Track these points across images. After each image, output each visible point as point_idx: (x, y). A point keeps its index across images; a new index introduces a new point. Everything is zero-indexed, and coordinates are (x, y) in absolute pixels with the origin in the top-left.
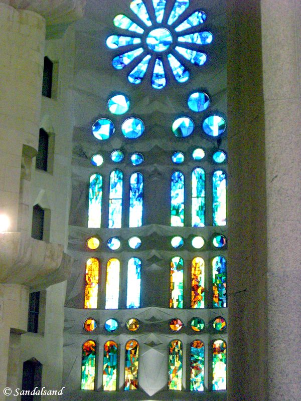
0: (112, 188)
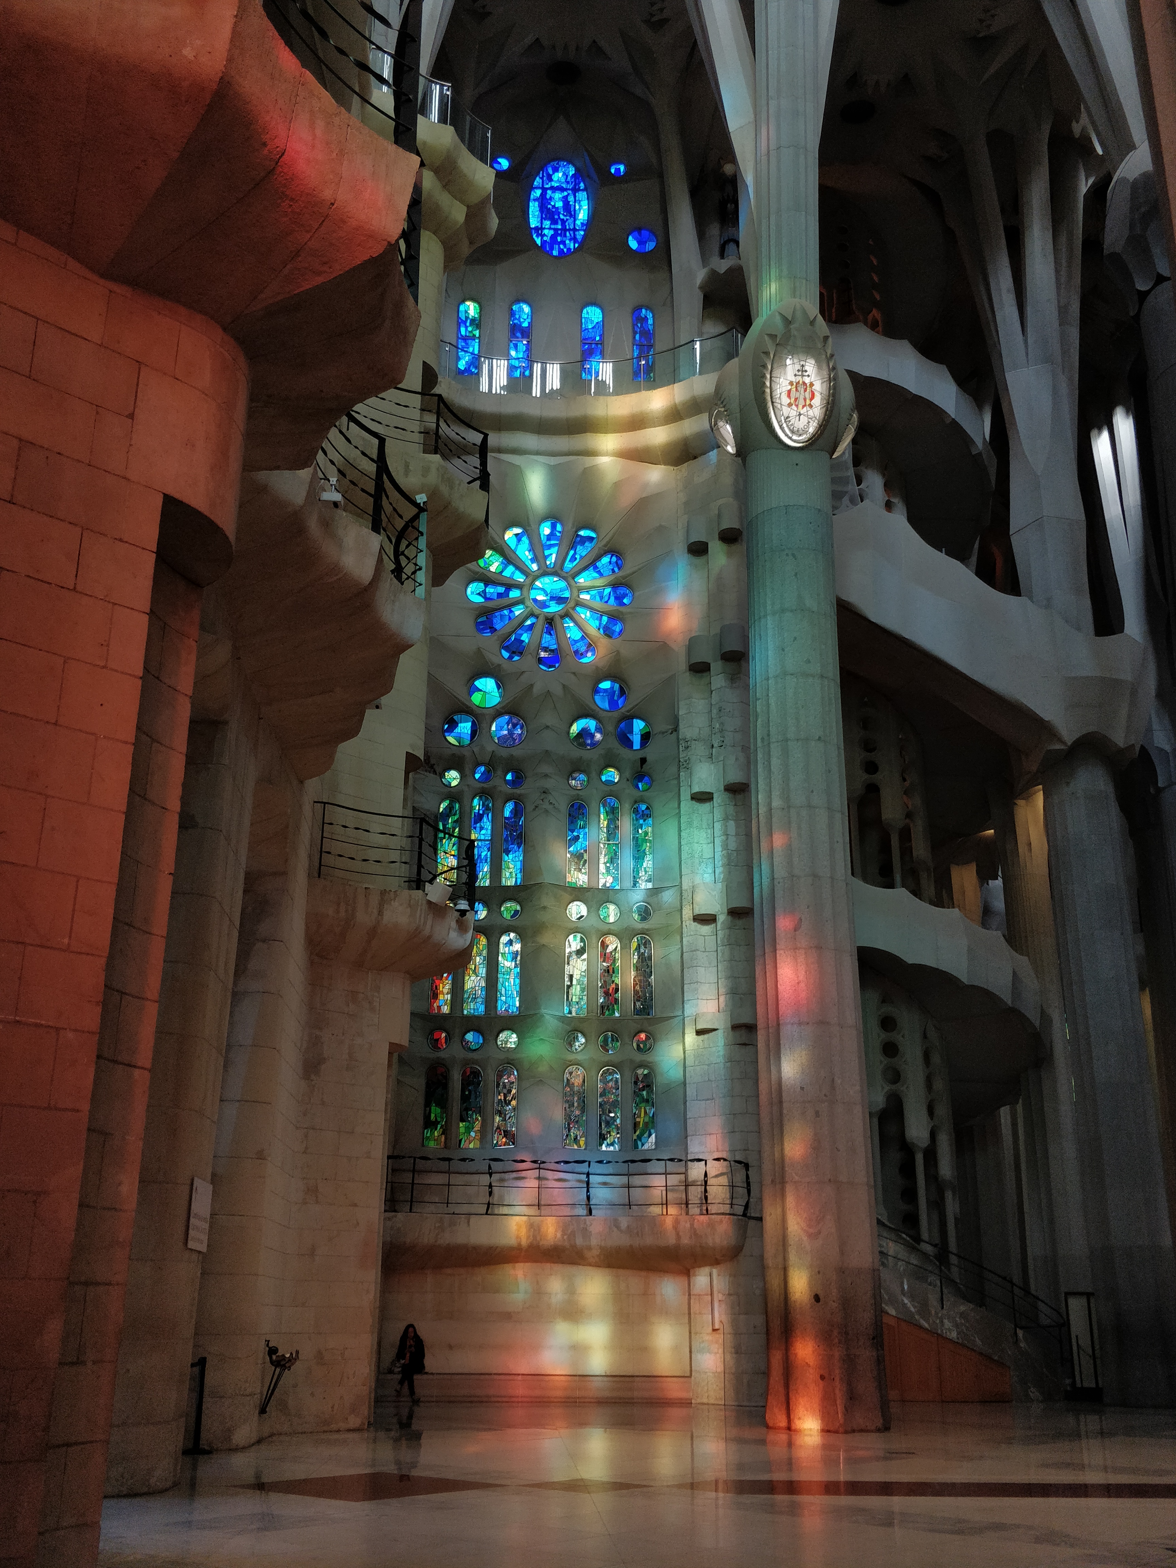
0: (476, 823)
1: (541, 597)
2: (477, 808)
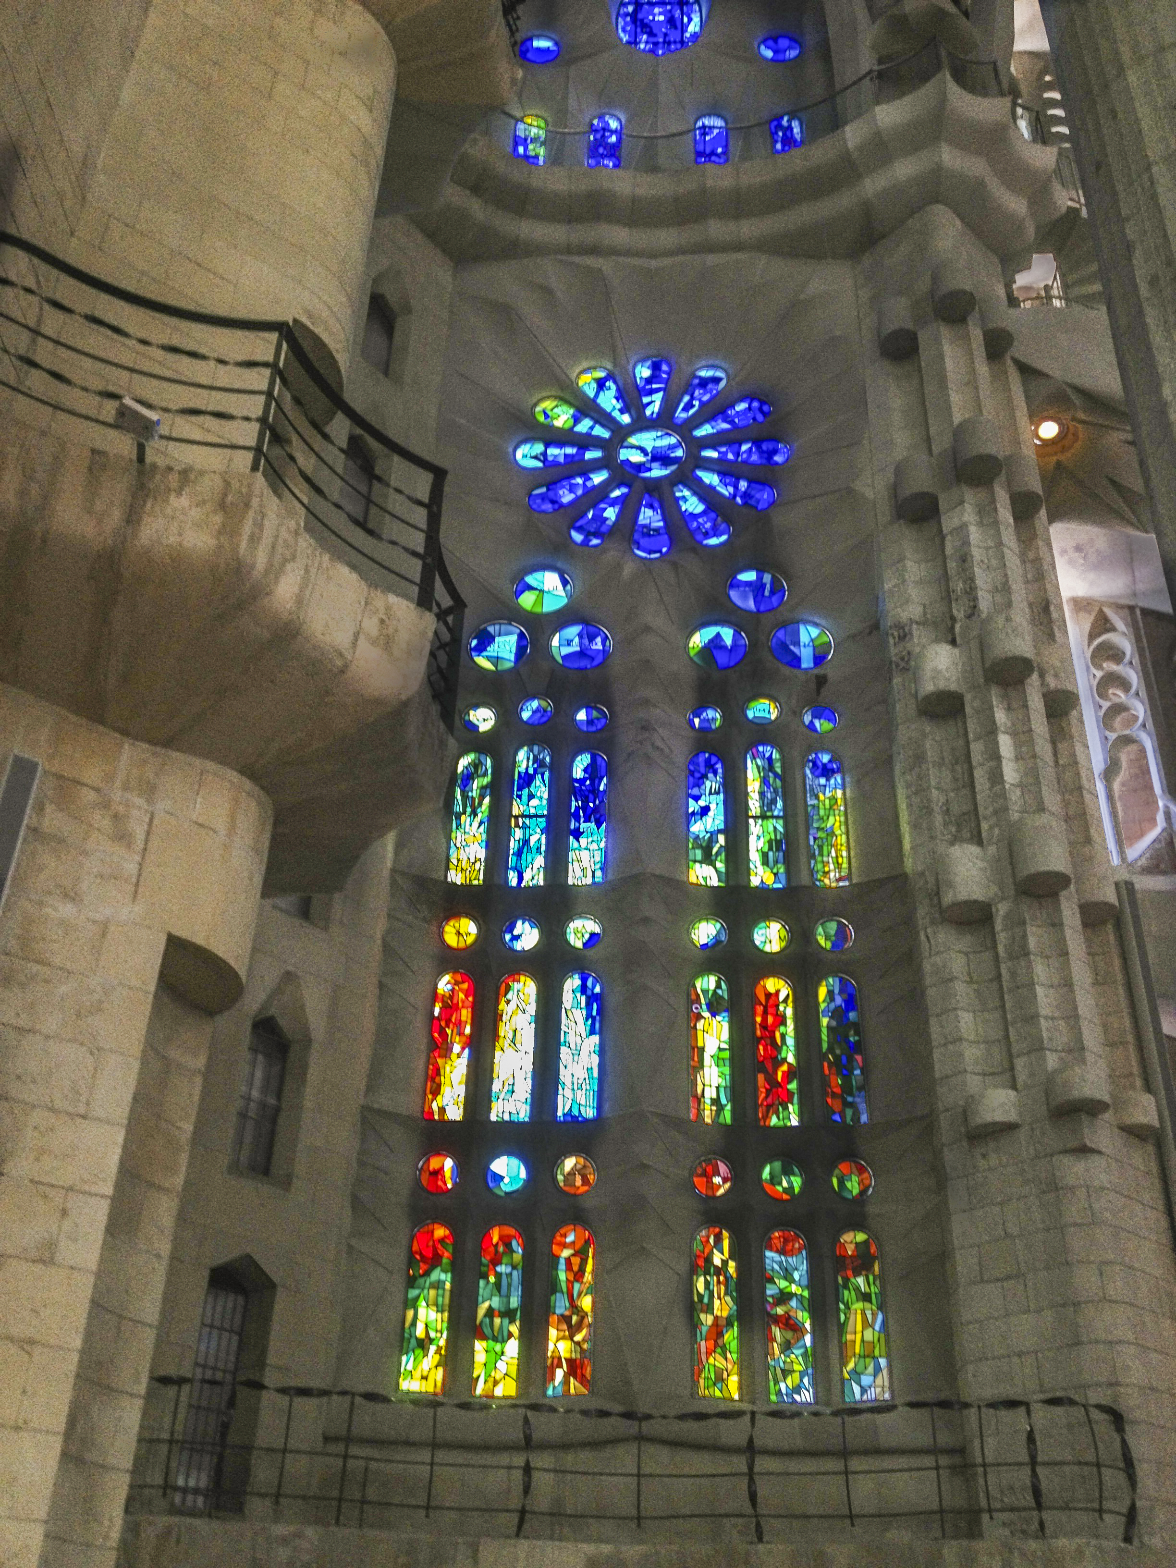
0: (520, 789)
1: (636, 457)
2: (524, 766)
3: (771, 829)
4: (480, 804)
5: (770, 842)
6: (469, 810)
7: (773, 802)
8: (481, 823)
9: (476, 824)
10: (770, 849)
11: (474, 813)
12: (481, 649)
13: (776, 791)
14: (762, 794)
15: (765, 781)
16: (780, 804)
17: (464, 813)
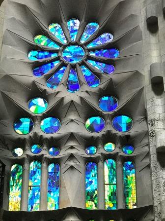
0: (31, 176)
1: (68, 56)
2: (33, 168)
3: (112, 188)
4: (19, 182)
5: (112, 193)
6: (15, 184)
7: (113, 179)
8: (19, 189)
9: (17, 189)
10: (112, 195)
11: (17, 185)
12: (18, 127)
13: (114, 175)
14: (109, 176)
15: (110, 172)
16: (115, 179)
17: (13, 185)
